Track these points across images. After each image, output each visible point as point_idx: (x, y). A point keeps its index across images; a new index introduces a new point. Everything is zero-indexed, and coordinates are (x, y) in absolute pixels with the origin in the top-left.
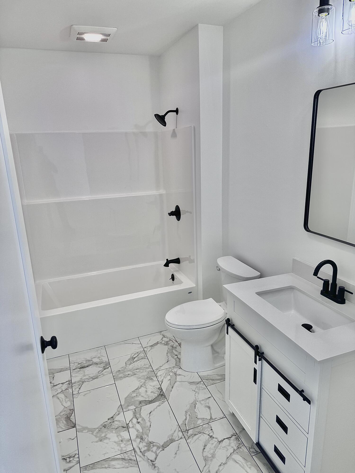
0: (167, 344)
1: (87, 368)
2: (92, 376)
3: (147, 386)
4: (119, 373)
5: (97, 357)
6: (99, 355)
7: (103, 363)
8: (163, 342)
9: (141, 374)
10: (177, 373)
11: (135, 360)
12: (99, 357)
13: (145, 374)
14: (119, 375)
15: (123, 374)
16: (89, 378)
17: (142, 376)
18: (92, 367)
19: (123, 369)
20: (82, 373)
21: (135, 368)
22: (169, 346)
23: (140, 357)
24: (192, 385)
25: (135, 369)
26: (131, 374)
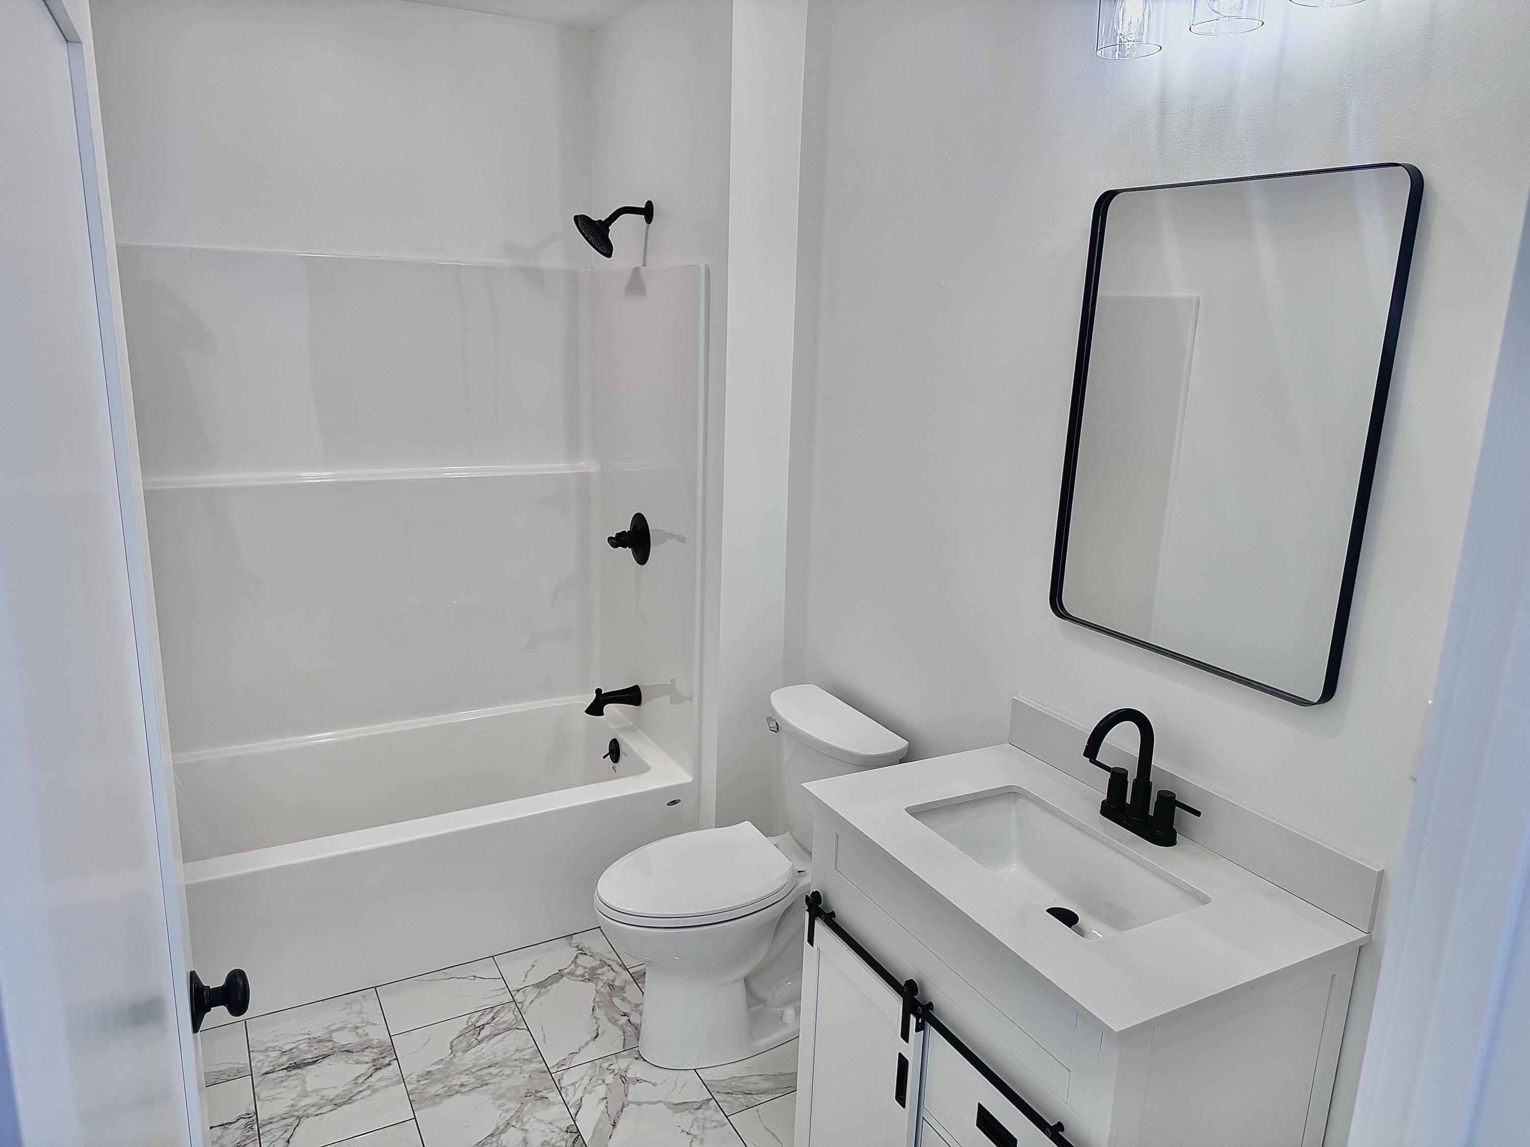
0: (591, 976)
1: (312, 1067)
2: (331, 1094)
3: (526, 1123)
4: (427, 1081)
5: (350, 1026)
6: (357, 1021)
7: (369, 1050)
8: (580, 971)
9: (507, 1083)
10: (629, 1075)
11: (484, 1033)
12: (357, 1028)
13: (520, 1080)
14: (429, 1090)
15: (442, 1084)
16: (322, 1102)
17: (508, 1090)
18: (331, 1063)
19: (440, 1066)
20: (296, 1087)
21: (483, 1061)
22: (601, 984)
23: (499, 1024)
24: (679, 1114)
25: (483, 1064)
26: (470, 1084)
